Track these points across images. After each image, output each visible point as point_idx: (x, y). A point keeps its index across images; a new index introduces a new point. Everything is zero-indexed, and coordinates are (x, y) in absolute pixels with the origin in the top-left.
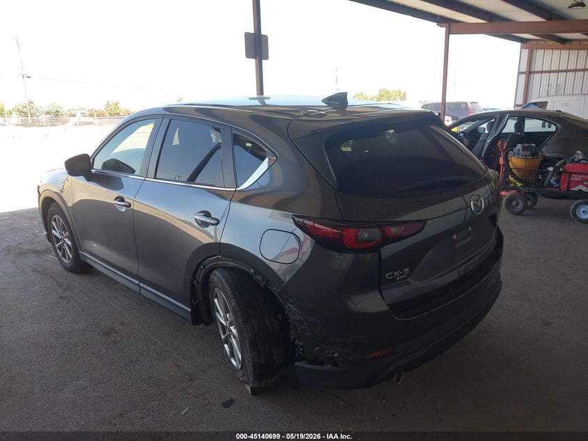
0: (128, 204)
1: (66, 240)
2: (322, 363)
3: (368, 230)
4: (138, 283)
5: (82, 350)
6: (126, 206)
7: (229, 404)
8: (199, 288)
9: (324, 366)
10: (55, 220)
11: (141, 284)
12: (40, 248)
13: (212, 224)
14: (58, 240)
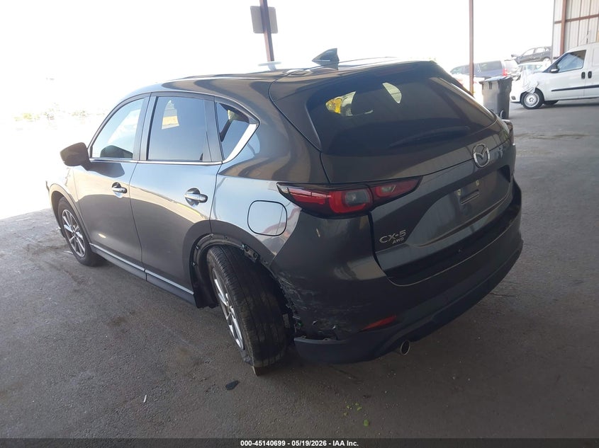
0: (123, 190)
1: (78, 233)
2: (322, 337)
3: (356, 191)
4: (143, 269)
5: (91, 340)
6: (122, 192)
7: (232, 386)
8: (198, 269)
9: (324, 340)
10: (65, 215)
11: (146, 271)
12: (58, 245)
13: (201, 202)
14: (71, 235)
